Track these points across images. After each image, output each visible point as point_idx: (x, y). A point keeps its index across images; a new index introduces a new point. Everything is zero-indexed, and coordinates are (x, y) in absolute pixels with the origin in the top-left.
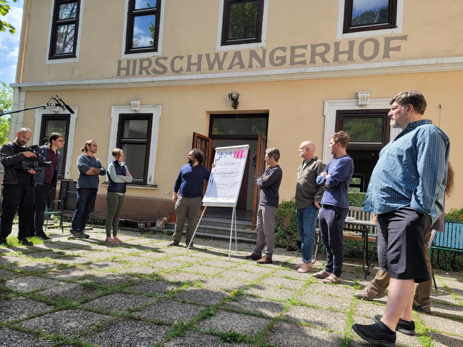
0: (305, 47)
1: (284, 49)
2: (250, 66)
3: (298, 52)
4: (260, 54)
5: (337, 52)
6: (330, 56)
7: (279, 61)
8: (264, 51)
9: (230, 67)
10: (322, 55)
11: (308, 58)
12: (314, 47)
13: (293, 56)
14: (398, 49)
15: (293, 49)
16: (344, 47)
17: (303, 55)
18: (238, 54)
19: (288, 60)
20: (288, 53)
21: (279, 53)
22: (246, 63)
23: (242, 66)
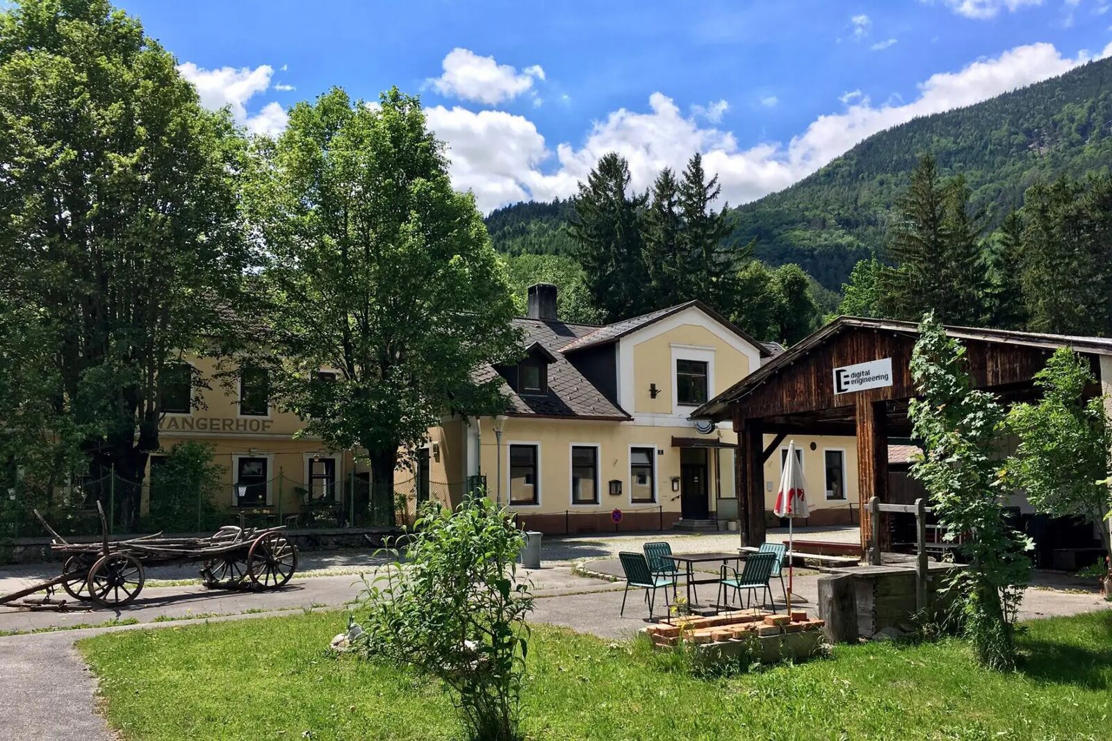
0: (219, 420)
1: (206, 420)
2: (183, 427)
3: (214, 422)
4: (190, 421)
5: (238, 425)
6: (234, 426)
7: (203, 427)
8: (193, 419)
9: (169, 427)
10: (229, 426)
11: (221, 426)
12: (224, 420)
13: (212, 425)
14: (269, 427)
15: (212, 420)
16: (241, 423)
17: (218, 425)
18: (173, 419)
19: (209, 426)
20: (208, 422)
21: (202, 422)
22: (180, 426)
23: (177, 427)
